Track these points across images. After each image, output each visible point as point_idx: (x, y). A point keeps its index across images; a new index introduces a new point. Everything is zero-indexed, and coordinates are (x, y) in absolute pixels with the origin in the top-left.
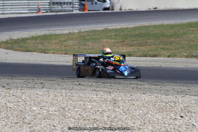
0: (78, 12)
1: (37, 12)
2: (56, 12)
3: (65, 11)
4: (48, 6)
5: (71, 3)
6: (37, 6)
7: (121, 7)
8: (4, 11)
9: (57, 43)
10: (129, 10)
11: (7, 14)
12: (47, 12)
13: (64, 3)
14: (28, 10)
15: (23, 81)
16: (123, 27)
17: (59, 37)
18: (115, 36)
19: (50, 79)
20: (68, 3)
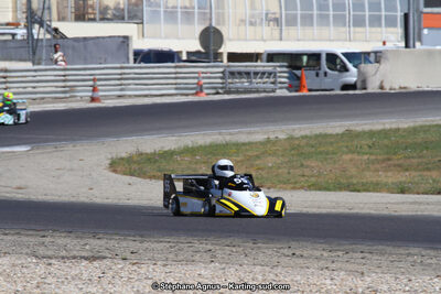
0: (285, 93)
1: (196, 94)
2: (237, 92)
3: (257, 91)
4: (220, 81)
5: (270, 74)
6: (196, 81)
7: (382, 82)
8: (121, 90)
9: (241, 161)
10: (401, 88)
11: (130, 96)
12: (218, 93)
13: (256, 73)
14: (176, 89)
15: (168, 245)
16: (388, 127)
17: (243, 148)
18: (370, 147)
19: (228, 243)
20: (263, 73)
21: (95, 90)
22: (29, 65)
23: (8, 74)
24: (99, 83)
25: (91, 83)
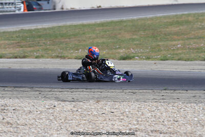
5: (13, 3)
7: (62, 6)
10: (71, 8)
13: (6, 4)
20: (9, 3)
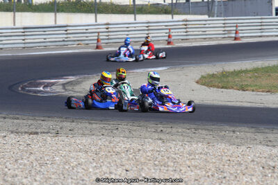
21: (236, 33)
22: (206, 17)
23: (187, 23)
24: (239, 28)
25: (235, 28)
